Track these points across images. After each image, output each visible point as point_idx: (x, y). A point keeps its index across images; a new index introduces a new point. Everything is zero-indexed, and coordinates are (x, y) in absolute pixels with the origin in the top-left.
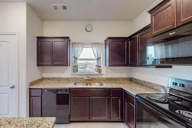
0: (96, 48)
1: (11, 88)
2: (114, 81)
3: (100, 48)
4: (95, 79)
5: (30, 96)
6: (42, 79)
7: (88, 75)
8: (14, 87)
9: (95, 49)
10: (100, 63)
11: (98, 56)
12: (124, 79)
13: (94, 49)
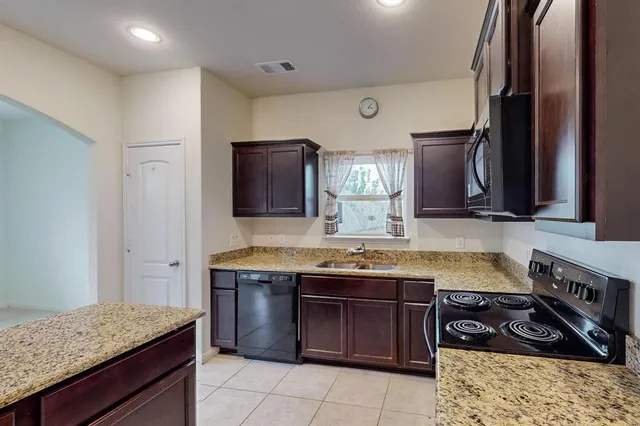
0: (388, 163)
1: (171, 265)
2: (443, 261)
3: (399, 163)
4: (387, 255)
5: (213, 287)
6: (251, 251)
7: (363, 242)
8: (177, 264)
9: (385, 167)
10: (400, 207)
11: (392, 185)
12: (475, 257)
13: (380, 165)
